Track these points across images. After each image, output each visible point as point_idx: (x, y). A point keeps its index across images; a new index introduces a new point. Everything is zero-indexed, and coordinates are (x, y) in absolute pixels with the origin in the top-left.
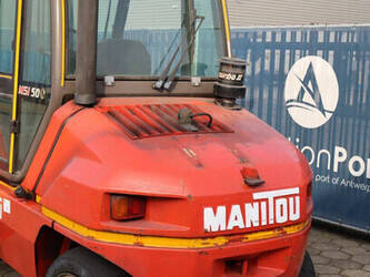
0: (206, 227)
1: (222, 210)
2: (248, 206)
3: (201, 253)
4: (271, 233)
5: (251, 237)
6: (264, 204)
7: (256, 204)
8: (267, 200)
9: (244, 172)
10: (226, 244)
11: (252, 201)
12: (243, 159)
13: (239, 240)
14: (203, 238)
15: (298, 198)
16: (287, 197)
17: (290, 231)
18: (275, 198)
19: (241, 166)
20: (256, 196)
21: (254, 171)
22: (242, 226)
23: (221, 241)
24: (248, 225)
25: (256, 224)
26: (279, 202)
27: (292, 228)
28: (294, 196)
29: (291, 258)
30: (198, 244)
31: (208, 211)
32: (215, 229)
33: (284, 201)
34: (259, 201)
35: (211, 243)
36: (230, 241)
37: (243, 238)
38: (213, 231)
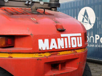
0: (40, 48)
1: (47, 41)
3: (38, 59)
4: (70, 52)
5: (61, 53)
6: (66, 39)
7: (62, 39)
8: (67, 37)
9: (57, 26)
11: (61, 38)
12: (56, 22)
13: (56, 54)
14: (39, 53)
15: (81, 38)
16: (76, 37)
17: (79, 51)
18: (71, 37)
19: (55, 24)
21: (61, 26)
23: (47, 55)
24: (59, 48)
27: (79, 50)
28: (79, 36)
29: (80, 63)
30: (37, 56)
31: (40, 41)
32: (44, 49)
33: (75, 38)
34: (64, 38)
35: (43, 55)
36: (51, 55)
37: (57, 54)
38: (43, 50)
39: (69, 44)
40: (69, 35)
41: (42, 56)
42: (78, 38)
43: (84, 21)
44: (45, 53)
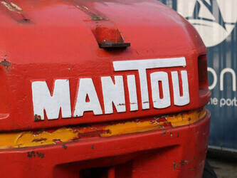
0: (38, 111)
1: (62, 85)
2: (105, 80)
3: (32, 154)
5: (115, 130)
6: (131, 78)
7: (119, 78)
8: (135, 72)
9: (98, 33)
10: (74, 140)
11: (113, 73)
12: (96, 17)
13: (98, 134)
14: (35, 131)
15: (184, 73)
16: (168, 70)
17: (178, 122)
18: (149, 71)
19: (94, 25)
20: (118, 65)
21: (115, 32)
22: (98, 111)
23: (66, 136)
24: (109, 110)
25: (122, 109)
26: (155, 76)
27: (180, 118)
28: (178, 68)
29: (182, 164)
30: (26, 142)
31: (38, 87)
32: (52, 115)
33: (163, 76)
34: (124, 73)
35: (50, 138)
36: (81, 136)
37: (103, 131)
38: (49, 118)
39: (145, 97)
40: (141, 65)
41: (45, 143)
42: (174, 74)
43: (201, 15)
44: (59, 131)
